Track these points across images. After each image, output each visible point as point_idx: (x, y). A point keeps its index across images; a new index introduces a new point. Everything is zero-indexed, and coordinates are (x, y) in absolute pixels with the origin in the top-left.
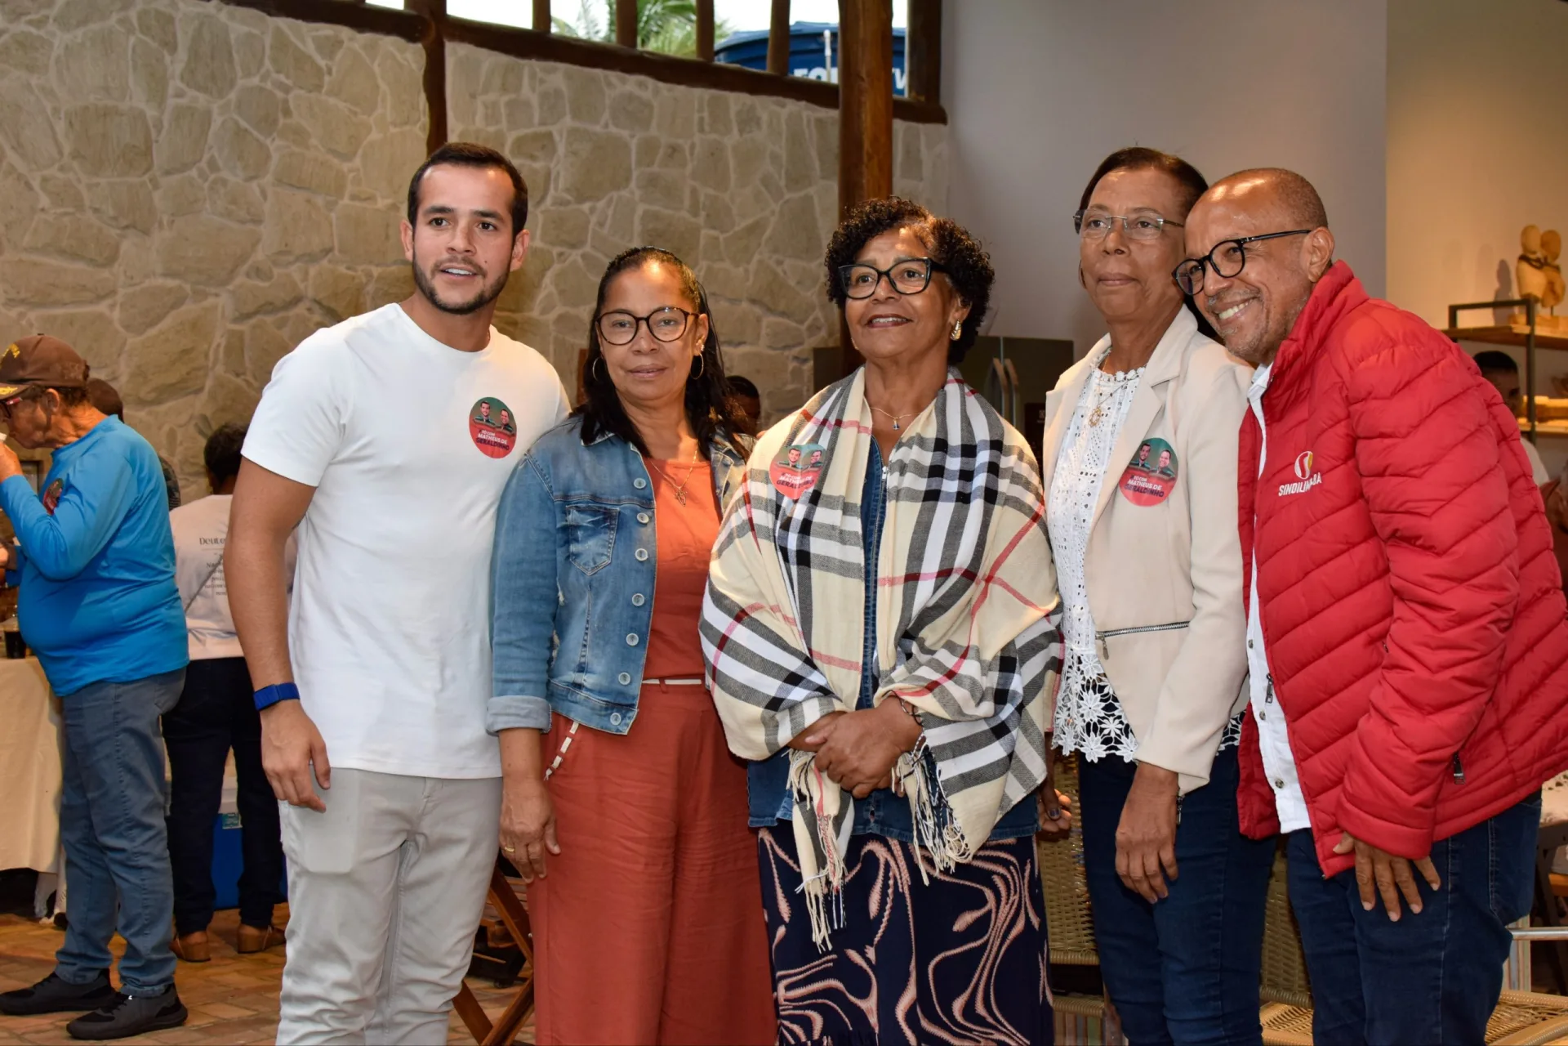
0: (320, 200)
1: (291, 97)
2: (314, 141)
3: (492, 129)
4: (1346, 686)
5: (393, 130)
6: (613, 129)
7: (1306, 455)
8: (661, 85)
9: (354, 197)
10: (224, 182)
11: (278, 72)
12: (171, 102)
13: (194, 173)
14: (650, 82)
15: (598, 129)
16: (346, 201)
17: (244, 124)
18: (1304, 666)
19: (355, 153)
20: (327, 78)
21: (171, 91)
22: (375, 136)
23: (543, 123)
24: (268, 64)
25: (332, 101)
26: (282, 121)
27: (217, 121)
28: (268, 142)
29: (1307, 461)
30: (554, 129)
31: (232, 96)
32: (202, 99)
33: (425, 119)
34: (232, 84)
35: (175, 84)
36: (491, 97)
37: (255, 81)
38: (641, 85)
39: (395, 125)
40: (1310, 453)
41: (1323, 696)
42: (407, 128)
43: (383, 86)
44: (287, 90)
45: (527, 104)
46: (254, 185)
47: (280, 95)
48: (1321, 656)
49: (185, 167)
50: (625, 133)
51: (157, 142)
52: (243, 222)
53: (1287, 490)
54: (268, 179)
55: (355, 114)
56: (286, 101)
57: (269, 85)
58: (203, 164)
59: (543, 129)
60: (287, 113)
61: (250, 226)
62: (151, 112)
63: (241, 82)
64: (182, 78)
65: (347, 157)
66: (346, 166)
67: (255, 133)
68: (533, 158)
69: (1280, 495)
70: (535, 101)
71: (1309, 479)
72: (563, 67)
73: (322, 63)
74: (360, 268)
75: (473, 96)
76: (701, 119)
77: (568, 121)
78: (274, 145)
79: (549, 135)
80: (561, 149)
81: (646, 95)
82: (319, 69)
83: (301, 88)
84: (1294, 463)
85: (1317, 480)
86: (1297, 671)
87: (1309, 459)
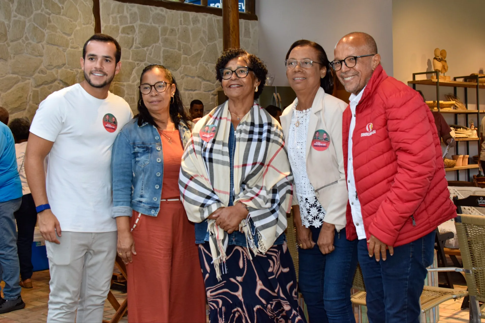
0: (61, 49)
1: (51, 17)
2: (58, 30)
3: (115, 25)
4: (380, 195)
5: (83, 26)
6: (153, 25)
7: (370, 124)
8: (168, 10)
9: (72, 47)
10: (30, 44)
11: (47, 8)
12: (13, 19)
13: (21, 41)
14: (164, 9)
15: (148, 24)
16: (69, 49)
17: (36, 25)
18: (367, 189)
19: (72, 34)
20: (62, 10)
21: (12, 15)
22: (78, 28)
23: (131, 23)
24: (43, 6)
25: (64, 17)
26: (48, 24)
27: (28, 25)
28: (44, 31)
29: (370, 126)
30: (135, 25)
31: (32, 16)
32: (22, 18)
33: (94, 23)
34: (32, 13)
35: (14, 13)
36: (115, 15)
37: (39, 11)
38: (162, 10)
39: (84, 24)
41: (373, 198)
42: (88, 25)
43: (80, 12)
44: (50, 14)
45: (126, 17)
46: (40, 45)
47: (47, 16)
48: (372, 186)
49: (18, 39)
50: (157, 26)
51: (8, 31)
52: (37, 56)
53: (363, 135)
54: (44, 42)
55: (71, 21)
56: (49, 18)
57: (43, 13)
58: (24, 38)
59: (131, 25)
60: (50, 21)
61: (39, 57)
62: (6, 22)
63: (35, 12)
64: (16, 11)
65: (69, 35)
66: (69, 38)
67: (40, 28)
68: (128, 34)
69: (361, 136)
70: (128, 16)
71: (371, 132)
72: (137, 6)
73: (60, 5)
74: (74, 70)
75: (109, 15)
76: (181, 21)
77: (139, 22)
78: (46, 32)
79: (133, 27)
80: (137, 31)
81: (163, 13)
82: (60, 7)
83: (54, 13)
84: (366, 127)
85: (374, 132)
86: (365, 190)
87: (371, 125)
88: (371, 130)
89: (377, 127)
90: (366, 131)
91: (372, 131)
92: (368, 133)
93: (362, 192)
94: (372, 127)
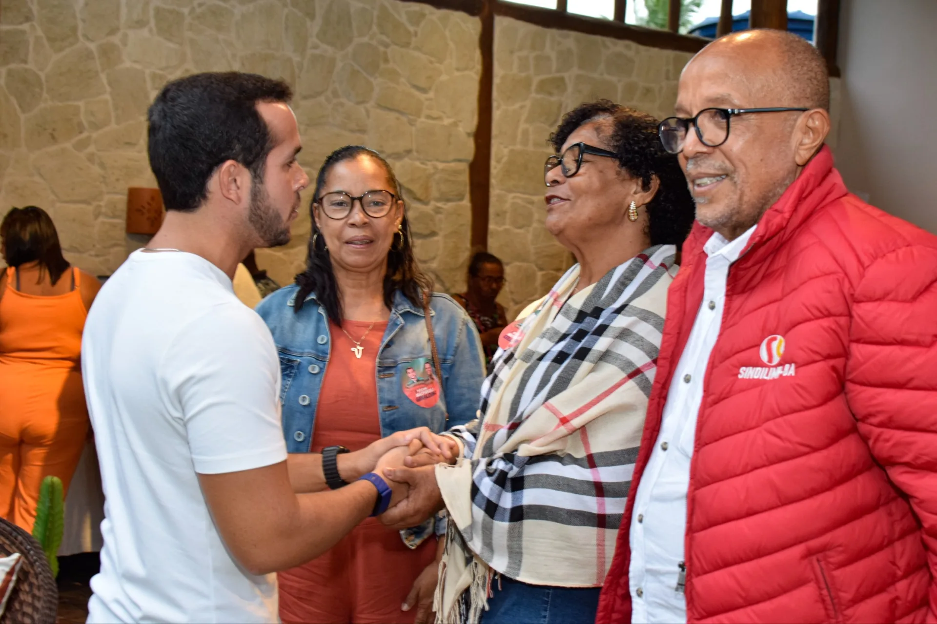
0: (404, 119)
1: (389, 51)
2: (403, 80)
3: (523, 75)
4: (770, 597)
5: (457, 74)
6: (607, 77)
7: (775, 339)
8: (642, 48)
9: (429, 117)
10: (342, 105)
11: (382, 33)
12: (309, 52)
13: (322, 99)
14: (633, 45)
15: (596, 75)
16: (423, 119)
17: (356, 67)
19: (430, 88)
20: (414, 39)
21: (310, 44)
22: (444, 78)
23: (558, 71)
24: (375, 28)
25: (416, 54)
26: (383, 66)
27: (339, 64)
28: (372, 79)
29: (775, 345)
30: (566, 75)
31: (350, 49)
32: (329, 50)
33: (478, 67)
34: (350, 40)
35: (313, 40)
36: (524, 53)
37: (365, 39)
38: (627, 47)
39: (458, 69)
40: (779, 337)
41: (740, 601)
42: (466, 73)
43: (452, 45)
44: (387, 46)
45: (548, 59)
46: (361, 109)
47: (382, 49)
48: (750, 559)
49: (319, 94)
50: (614, 79)
51: (299, 77)
52: (352, 131)
53: (748, 373)
54: (370, 105)
55: (431, 62)
56: (385, 53)
57: (374, 42)
58: (329, 93)
59: (558, 75)
60: (386, 61)
61: (358, 135)
62: (296, 59)
63: (357, 40)
64: (318, 36)
65: (424, 90)
66: (422, 96)
67: (365, 74)
68: (550, 94)
69: (740, 377)
70: (553, 55)
71: (776, 366)
72: (573, 34)
73: (412, 29)
74: (429, 163)
75: (512, 52)
76: (668, 71)
77: (575, 71)
78: (378, 82)
79: (562, 79)
80: (570, 89)
81: (630, 53)
82: (409, 32)
83: (396, 44)
84: (758, 345)
85: (789, 370)
86: (717, 568)
87: (779, 345)
88: (776, 360)
89: (802, 356)
90: (757, 363)
91: (781, 364)
92: (766, 370)
93: (706, 572)
94: (782, 350)
